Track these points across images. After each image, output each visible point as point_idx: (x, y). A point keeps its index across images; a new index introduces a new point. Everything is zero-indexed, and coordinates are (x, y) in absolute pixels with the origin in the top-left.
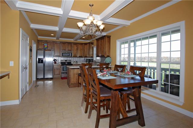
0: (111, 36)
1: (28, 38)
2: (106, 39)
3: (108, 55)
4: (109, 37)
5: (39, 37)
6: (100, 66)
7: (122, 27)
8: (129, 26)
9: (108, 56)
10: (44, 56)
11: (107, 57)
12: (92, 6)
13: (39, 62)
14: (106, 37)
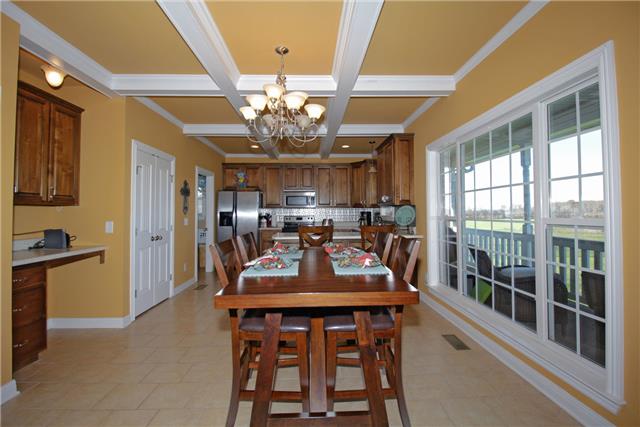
0: (413, 135)
1: (173, 163)
2: (398, 145)
3: (407, 198)
4: (407, 139)
5: (228, 156)
6: (362, 234)
7: (435, 100)
8: (454, 92)
9: (407, 202)
10: (235, 208)
11: (400, 206)
12: (286, 52)
13: (222, 224)
14: (397, 139)
